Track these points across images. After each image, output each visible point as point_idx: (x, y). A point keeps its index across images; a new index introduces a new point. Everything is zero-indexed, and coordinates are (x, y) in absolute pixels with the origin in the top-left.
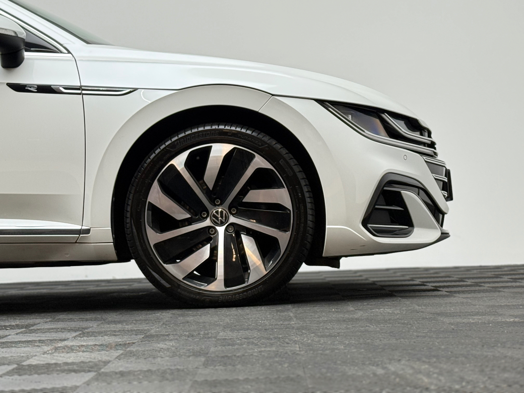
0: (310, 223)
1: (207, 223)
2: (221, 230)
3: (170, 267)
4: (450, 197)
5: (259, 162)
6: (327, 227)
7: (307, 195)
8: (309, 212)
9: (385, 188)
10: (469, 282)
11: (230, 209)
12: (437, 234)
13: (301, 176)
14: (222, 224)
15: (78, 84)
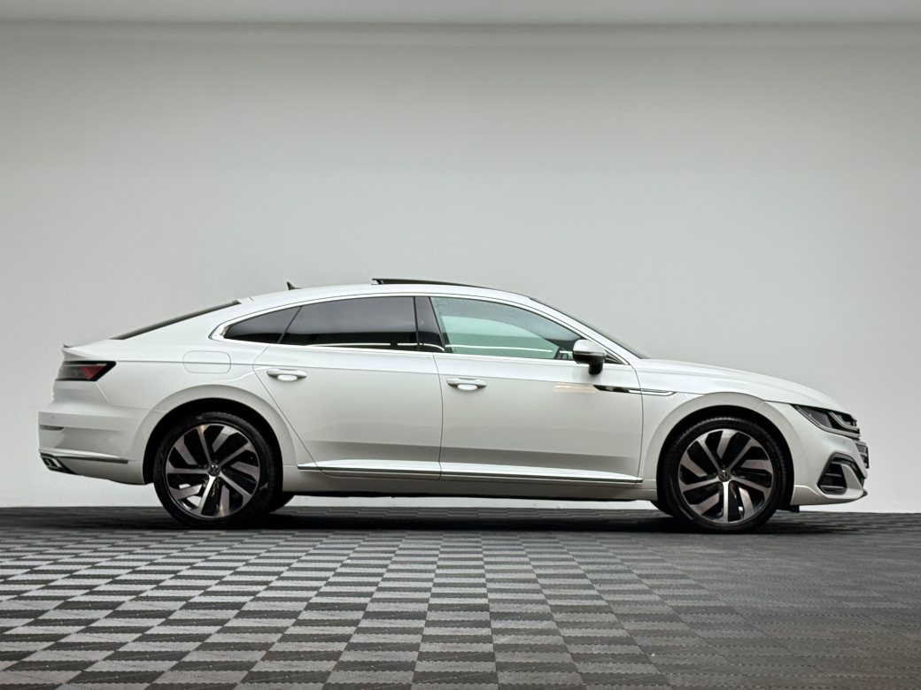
0: (784, 484)
1: (717, 479)
2: (726, 485)
3: (693, 507)
4: (868, 467)
5: (753, 442)
6: (795, 486)
7: (783, 465)
8: (784, 476)
9: (833, 463)
10: (875, 526)
11: (732, 471)
12: (861, 493)
13: (779, 452)
14: (726, 480)
15: (638, 387)
